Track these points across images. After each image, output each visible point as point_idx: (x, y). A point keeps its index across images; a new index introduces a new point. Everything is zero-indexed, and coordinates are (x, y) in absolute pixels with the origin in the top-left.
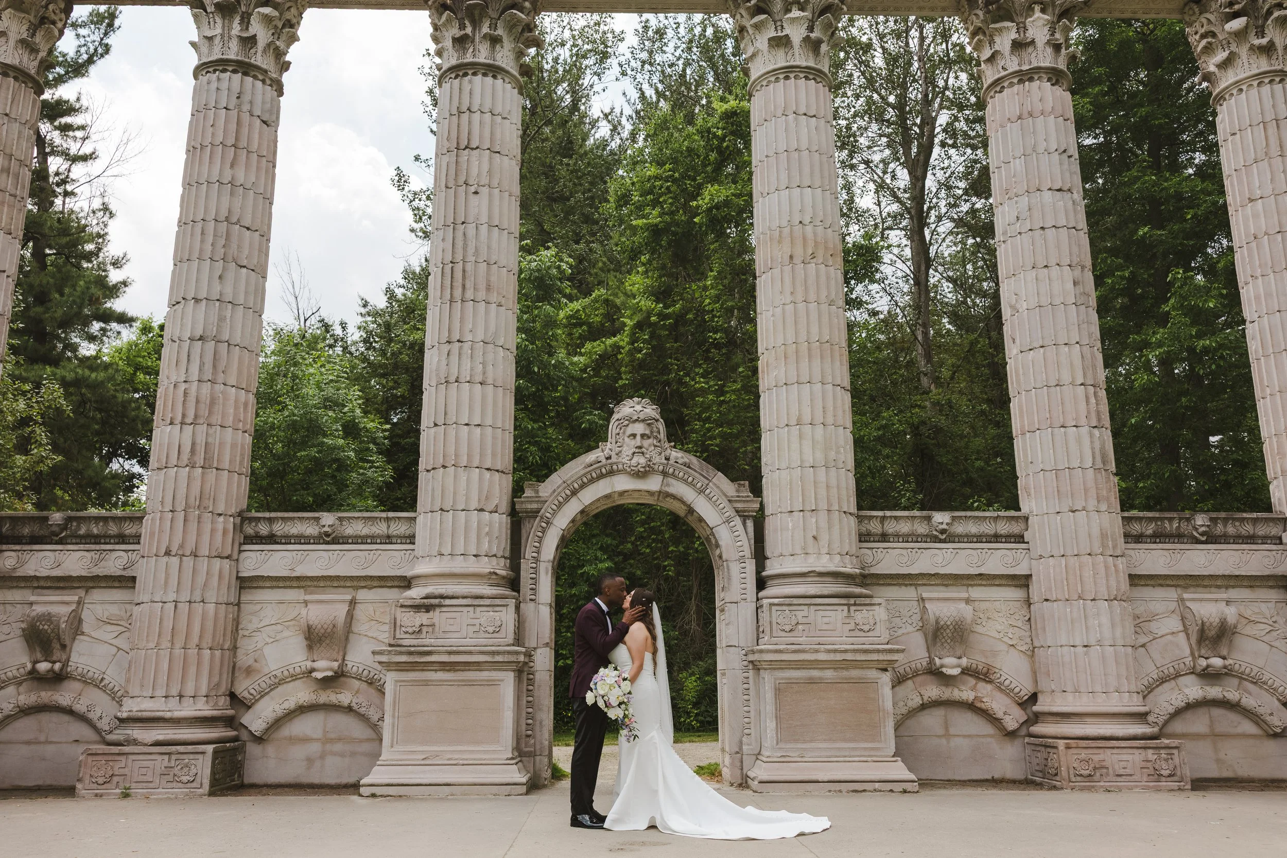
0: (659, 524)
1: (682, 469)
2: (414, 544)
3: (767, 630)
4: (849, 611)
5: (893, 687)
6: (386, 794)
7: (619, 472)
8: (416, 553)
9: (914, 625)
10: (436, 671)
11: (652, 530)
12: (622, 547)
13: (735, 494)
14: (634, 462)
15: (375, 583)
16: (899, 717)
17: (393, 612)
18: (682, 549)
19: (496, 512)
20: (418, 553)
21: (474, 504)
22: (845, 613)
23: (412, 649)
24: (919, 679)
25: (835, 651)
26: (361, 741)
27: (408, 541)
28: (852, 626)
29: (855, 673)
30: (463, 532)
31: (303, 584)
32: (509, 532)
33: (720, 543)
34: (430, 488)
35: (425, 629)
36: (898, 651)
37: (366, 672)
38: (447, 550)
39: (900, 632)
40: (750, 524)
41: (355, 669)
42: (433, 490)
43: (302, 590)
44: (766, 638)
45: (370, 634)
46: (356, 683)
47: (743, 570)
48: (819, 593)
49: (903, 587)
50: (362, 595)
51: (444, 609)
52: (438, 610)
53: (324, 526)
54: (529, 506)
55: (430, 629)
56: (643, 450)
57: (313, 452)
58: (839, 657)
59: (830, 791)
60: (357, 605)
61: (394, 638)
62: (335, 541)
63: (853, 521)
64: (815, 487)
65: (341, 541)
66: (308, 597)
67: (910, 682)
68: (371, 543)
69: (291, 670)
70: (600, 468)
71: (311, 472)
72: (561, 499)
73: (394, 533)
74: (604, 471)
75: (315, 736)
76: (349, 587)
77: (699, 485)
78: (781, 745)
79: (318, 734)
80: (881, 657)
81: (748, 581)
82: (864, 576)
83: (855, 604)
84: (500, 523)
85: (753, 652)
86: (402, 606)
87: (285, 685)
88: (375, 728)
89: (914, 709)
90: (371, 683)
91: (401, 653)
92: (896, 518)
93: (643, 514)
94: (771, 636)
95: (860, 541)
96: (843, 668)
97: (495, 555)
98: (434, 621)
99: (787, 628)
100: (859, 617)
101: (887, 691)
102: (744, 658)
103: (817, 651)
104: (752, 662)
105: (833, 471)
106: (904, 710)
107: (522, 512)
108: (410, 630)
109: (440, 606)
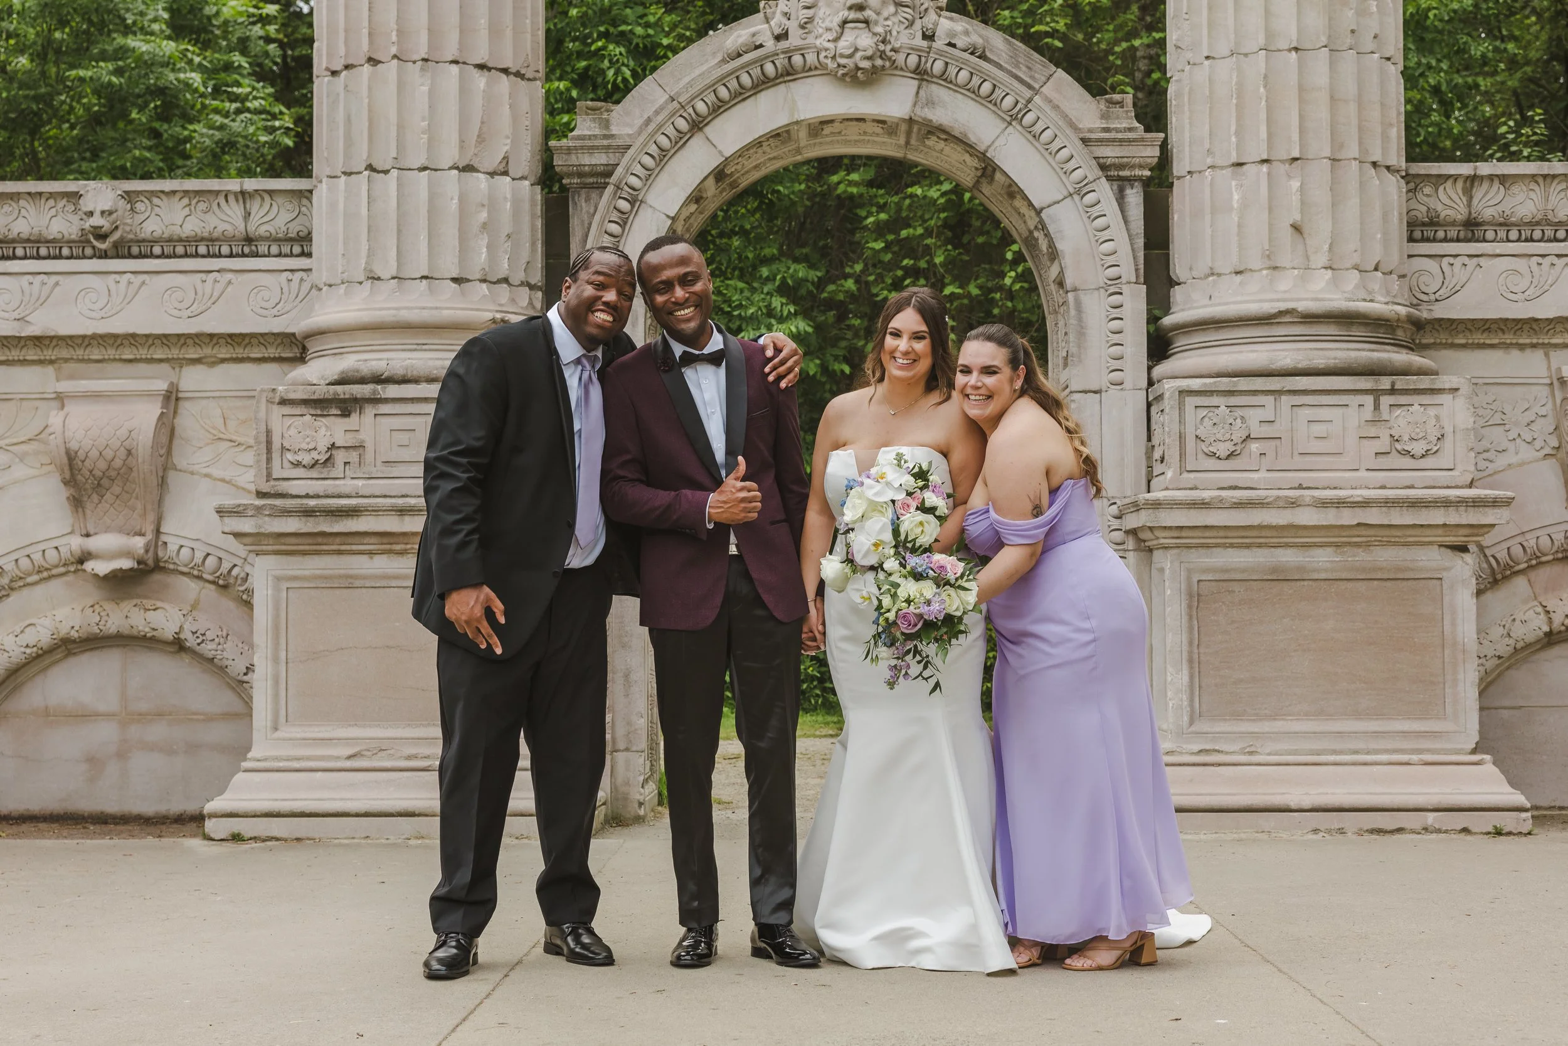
0: (920, 231)
1: (966, 62)
2: (309, 255)
3: (1173, 455)
4: (1377, 406)
5: (1479, 593)
6: (264, 834)
7: (808, 70)
8: (314, 277)
9: (1538, 444)
10: (370, 553)
11: (908, 248)
12: (831, 287)
13: (1099, 124)
14: (844, 45)
15: (224, 353)
16: (1490, 664)
17: (262, 414)
18: (975, 291)
19: (505, 173)
20: (321, 276)
21: (449, 154)
22: (1368, 412)
23: (312, 503)
24: (1542, 575)
25: (1340, 504)
26: (210, 718)
27: (297, 249)
28: (1383, 444)
29: (1386, 556)
30: (423, 222)
31: (49, 354)
32: (539, 223)
33: (1060, 246)
34: (340, 116)
35: (340, 457)
36: (1495, 503)
37: (211, 562)
38: (387, 267)
39: (1501, 461)
40: (1135, 197)
41: (185, 553)
42: (348, 120)
43: (50, 370)
44: (1169, 474)
45: (216, 472)
46: (191, 588)
47: (1116, 313)
48: (1303, 365)
49: (1515, 353)
50: (193, 379)
51: (385, 408)
52: (370, 411)
53: (91, 214)
54: (587, 160)
55: (353, 456)
56: (868, 13)
57: (104, 71)
58: (1348, 517)
59: (1316, 831)
60: (181, 403)
61: (269, 477)
62: (121, 250)
63: (1394, 187)
64: (1302, 101)
65: (135, 250)
66: (65, 386)
67: (1520, 582)
68: (208, 255)
69: (38, 557)
70: (760, 62)
71: (99, 123)
72: (664, 142)
73: (262, 231)
74: (769, 69)
75: (102, 707)
76: (161, 361)
77: (1008, 102)
78: (1202, 726)
79: (110, 702)
80: (1453, 517)
81: (1127, 338)
82: (1418, 325)
83: (1393, 391)
84: (516, 202)
85: (1136, 507)
86: (284, 402)
87: (25, 592)
88: (240, 686)
89: (1528, 646)
90: (225, 587)
91: (286, 513)
92: (1503, 179)
93: (882, 208)
94: (1183, 469)
95: (1411, 239)
96: (1357, 545)
97: (506, 280)
98: (362, 436)
99: (1223, 449)
100: (1402, 422)
101: (1464, 599)
102: (1116, 523)
103: (1294, 504)
104: (1133, 532)
105: (1348, 62)
106: (1504, 648)
107: (570, 175)
108: (307, 459)
109: (375, 401)
